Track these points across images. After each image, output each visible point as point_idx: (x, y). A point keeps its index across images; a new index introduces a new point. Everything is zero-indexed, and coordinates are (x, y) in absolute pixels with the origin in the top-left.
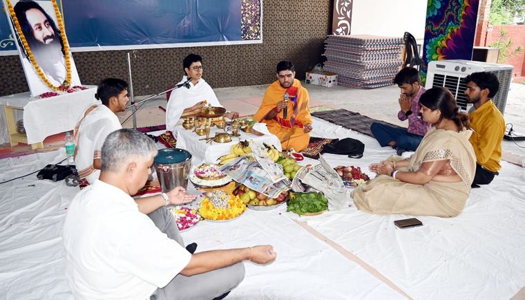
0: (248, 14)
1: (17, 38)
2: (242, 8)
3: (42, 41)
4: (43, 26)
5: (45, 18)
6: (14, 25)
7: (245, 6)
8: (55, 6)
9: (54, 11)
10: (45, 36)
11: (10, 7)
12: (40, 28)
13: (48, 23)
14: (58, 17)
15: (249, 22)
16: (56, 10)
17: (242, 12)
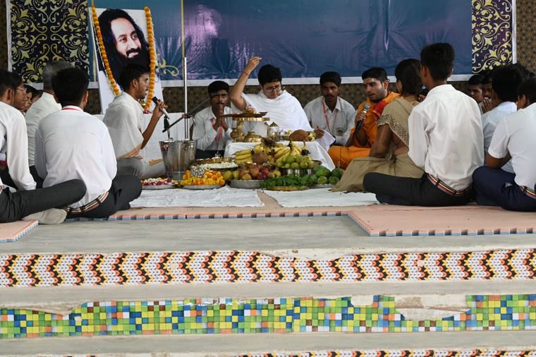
0: (486, 28)
1: (97, 49)
2: (474, 18)
3: (125, 54)
4: (129, 38)
5: (133, 29)
6: (96, 34)
7: (480, 16)
8: (147, 16)
9: (145, 21)
10: (129, 49)
11: (94, 16)
12: (125, 39)
13: (136, 34)
14: (149, 28)
15: (489, 41)
16: (148, 20)
17: (474, 26)
